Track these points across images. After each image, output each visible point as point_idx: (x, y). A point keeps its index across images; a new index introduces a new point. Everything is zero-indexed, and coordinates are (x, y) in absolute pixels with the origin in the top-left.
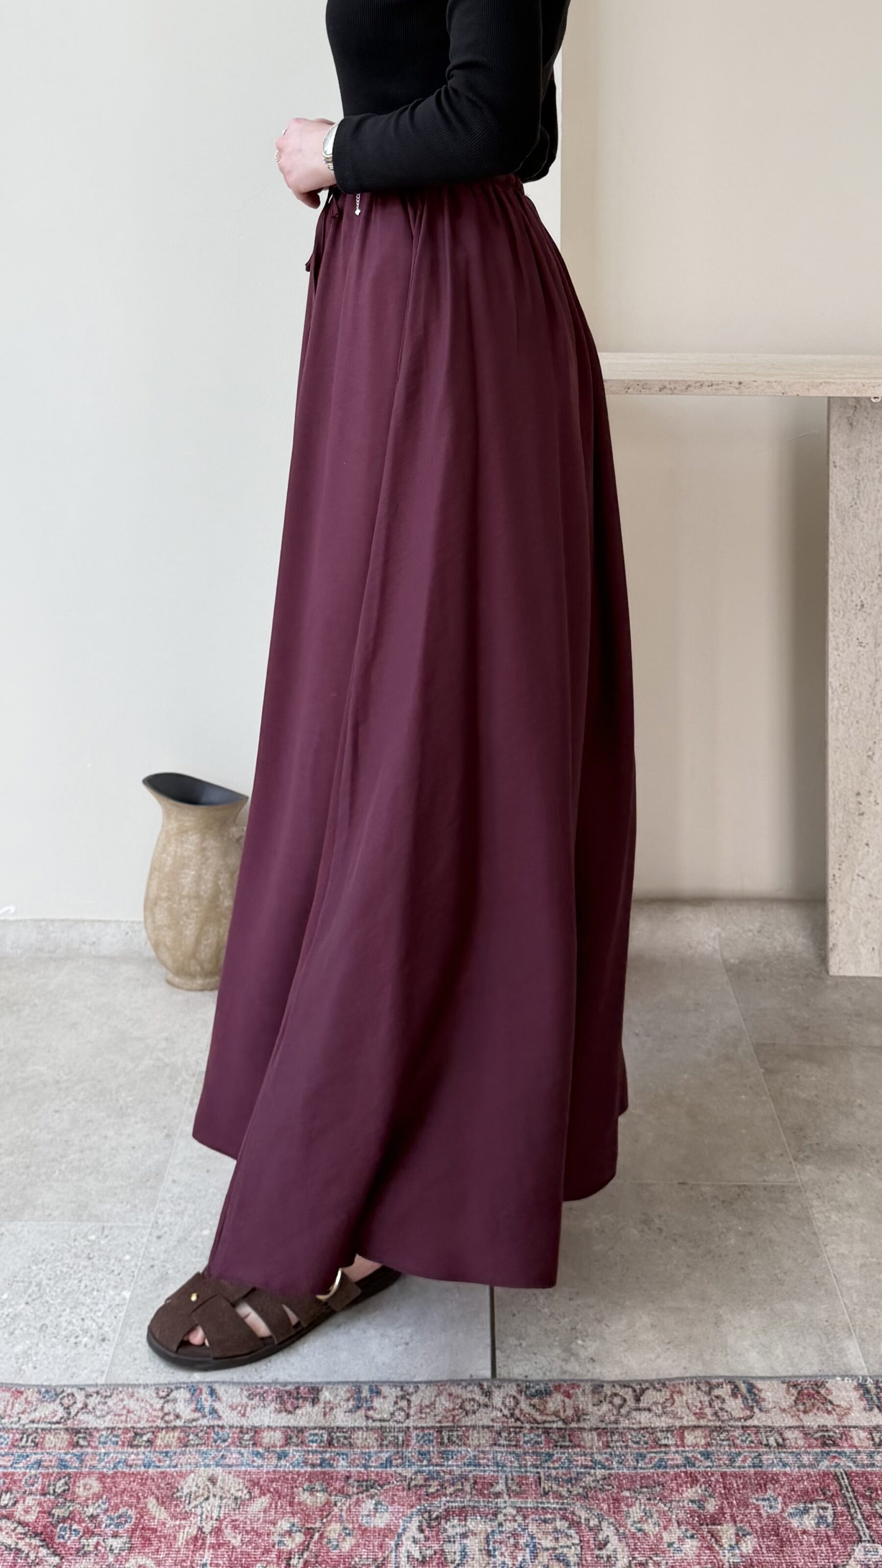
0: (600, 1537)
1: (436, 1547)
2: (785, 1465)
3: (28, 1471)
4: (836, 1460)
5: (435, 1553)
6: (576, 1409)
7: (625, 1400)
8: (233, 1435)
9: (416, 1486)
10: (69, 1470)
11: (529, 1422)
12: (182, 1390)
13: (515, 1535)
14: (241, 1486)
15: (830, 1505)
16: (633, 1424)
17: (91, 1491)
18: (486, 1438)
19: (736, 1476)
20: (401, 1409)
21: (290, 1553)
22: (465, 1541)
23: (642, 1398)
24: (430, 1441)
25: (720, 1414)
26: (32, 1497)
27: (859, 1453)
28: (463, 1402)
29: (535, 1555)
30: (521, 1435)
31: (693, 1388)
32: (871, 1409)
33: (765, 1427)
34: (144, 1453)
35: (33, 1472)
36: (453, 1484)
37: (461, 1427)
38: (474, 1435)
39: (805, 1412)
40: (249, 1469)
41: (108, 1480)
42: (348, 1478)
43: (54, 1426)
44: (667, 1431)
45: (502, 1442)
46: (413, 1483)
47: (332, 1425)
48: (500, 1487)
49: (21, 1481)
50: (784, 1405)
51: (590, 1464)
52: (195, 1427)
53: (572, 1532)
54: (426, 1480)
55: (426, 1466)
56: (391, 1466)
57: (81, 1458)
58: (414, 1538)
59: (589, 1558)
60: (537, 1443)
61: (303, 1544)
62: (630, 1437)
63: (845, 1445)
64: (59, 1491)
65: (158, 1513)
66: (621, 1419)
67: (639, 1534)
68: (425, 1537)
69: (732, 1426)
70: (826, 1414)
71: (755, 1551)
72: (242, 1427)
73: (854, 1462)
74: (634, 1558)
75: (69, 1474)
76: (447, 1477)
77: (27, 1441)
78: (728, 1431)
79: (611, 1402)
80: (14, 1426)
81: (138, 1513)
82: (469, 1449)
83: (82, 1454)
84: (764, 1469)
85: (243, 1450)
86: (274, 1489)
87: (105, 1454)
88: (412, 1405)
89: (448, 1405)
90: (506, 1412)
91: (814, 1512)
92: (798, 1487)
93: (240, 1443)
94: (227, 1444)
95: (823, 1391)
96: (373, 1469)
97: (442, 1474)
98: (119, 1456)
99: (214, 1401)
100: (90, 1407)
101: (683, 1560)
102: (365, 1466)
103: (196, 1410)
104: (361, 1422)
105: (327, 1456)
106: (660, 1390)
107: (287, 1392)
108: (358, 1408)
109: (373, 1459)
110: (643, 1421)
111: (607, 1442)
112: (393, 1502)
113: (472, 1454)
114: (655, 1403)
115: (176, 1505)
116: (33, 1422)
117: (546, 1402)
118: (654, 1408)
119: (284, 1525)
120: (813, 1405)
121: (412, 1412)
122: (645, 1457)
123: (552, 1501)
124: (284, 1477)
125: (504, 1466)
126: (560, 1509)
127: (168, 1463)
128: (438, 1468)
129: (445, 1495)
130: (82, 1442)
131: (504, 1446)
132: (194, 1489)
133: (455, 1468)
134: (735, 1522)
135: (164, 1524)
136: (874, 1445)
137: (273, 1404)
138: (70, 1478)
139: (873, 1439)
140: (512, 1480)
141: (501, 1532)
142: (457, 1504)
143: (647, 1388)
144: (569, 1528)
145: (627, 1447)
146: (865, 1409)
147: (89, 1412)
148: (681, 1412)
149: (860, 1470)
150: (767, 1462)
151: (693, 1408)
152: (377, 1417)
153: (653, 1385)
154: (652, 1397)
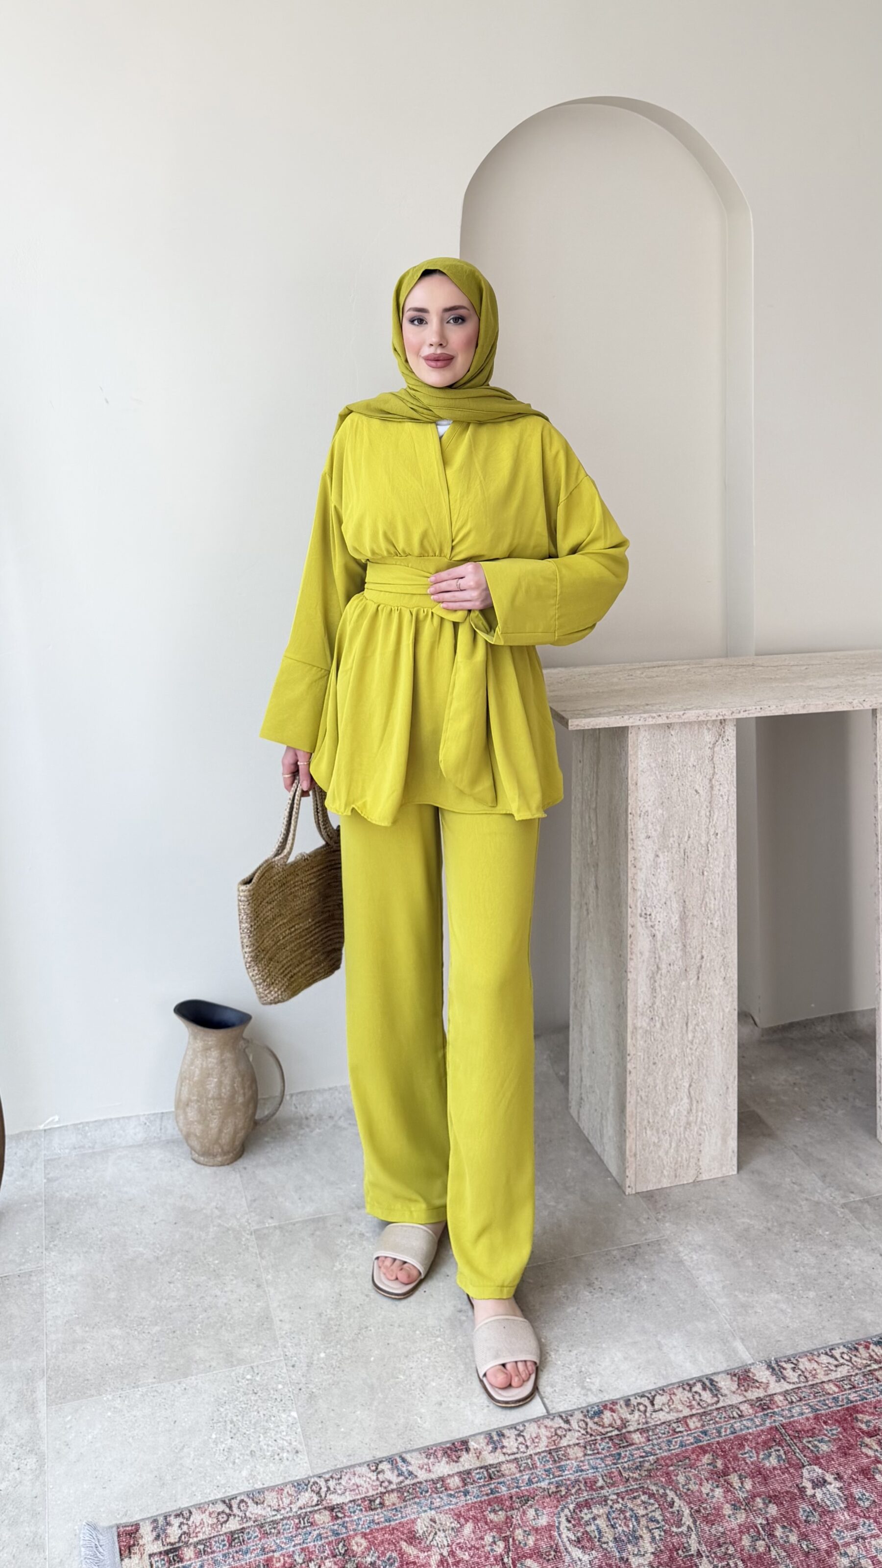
0: (669, 1499)
1: (582, 1530)
2: (748, 1428)
3: (316, 1543)
4: (773, 1418)
5: (583, 1534)
6: (621, 1419)
7: (646, 1407)
8: (429, 1485)
9: (553, 1493)
10: (341, 1536)
11: (598, 1435)
12: (385, 1463)
13: (622, 1511)
14: (452, 1520)
15: (780, 1448)
16: (657, 1421)
17: (363, 1547)
18: (578, 1452)
19: (724, 1442)
20: (521, 1443)
21: (501, 1555)
22: (596, 1522)
23: (655, 1403)
24: (548, 1461)
25: (701, 1403)
26: (328, 1560)
27: (783, 1410)
28: (556, 1430)
29: (639, 1523)
30: (598, 1445)
31: (681, 1389)
32: (780, 1381)
33: (730, 1405)
34: (382, 1513)
35: (320, 1543)
36: (574, 1487)
37: (561, 1448)
38: (569, 1450)
39: (746, 1391)
40: (451, 1507)
41: (369, 1536)
42: (511, 1497)
43: (316, 1508)
44: (677, 1422)
45: (589, 1452)
46: (550, 1491)
47: (486, 1464)
48: (600, 1483)
49: (315, 1551)
50: (734, 1389)
51: (644, 1454)
52: (405, 1486)
53: (652, 1501)
54: (557, 1487)
55: (553, 1478)
56: (533, 1483)
57: (343, 1525)
58: (567, 1527)
59: (668, 1515)
60: (609, 1447)
61: (505, 1547)
62: (658, 1431)
63: (774, 1406)
64: (343, 1552)
65: (411, 1551)
66: (649, 1420)
67: (689, 1493)
68: (573, 1525)
69: (710, 1410)
70: (757, 1389)
71: (753, 1487)
72: (433, 1480)
73: (783, 1417)
74: (692, 1508)
75: (343, 1538)
76: (568, 1482)
77: (304, 1523)
78: (709, 1414)
79: (639, 1410)
80: (291, 1514)
81: (399, 1554)
82: (573, 1462)
83: (344, 1523)
84: (737, 1434)
85: (441, 1495)
86: (472, 1516)
87: (358, 1519)
88: (527, 1438)
89: (549, 1434)
90: (583, 1432)
91: (774, 1453)
92: (760, 1440)
93: (436, 1491)
94: (429, 1493)
95: (751, 1375)
96: (523, 1488)
97: (564, 1481)
98: (367, 1518)
99: (407, 1466)
100: (332, 1489)
101: (718, 1502)
102: (517, 1487)
103: (399, 1475)
104: (502, 1458)
105: (493, 1486)
106: (663, 1395)
107: (448, 1448)
108: (496, 1448)
109: (520, 1481)
110: (661, 1417)
111: (647, 1437)
112: (544, 1508)
113: (575, 1464)
114: (663, 1404)
115: (420, 1543)
116: (301, 1508)
117: (603, 1419)
118: (664, 1408)
119: (488, 1539)
120: (748, 1385)
121: (528, 1443)
122: (670, 1441)
123: (633, 1484)
124: (473, 1506)
125: (597, 1468)
126: (640, 1488)
127: (400, 1515)
128: (561, 1478)
129: (572, 1495)
130: (340, 1515)
131: (591, 1455)
132: (425, 1529)
133: (570, 1476)
134: (736, 1472)
135: (418, 1557)
136: (789, 1403)
137: (444, 1458)
138: (345, 1541)
139: (787, 1400)
140: (606, 1476)
141: (614, 1512)
142: (581, 1499)
143: (655, 1395)
144: (649, 1498)
145: (659, 1438)
146: (776, 1381)
147: (333, 1493)
148: (680, 1407)
149: (787, 1421)
150: (738, 1429)
151: (685, 1403)
152: (509, 1452)
153: (657, 1392)
154: (659, 1400)
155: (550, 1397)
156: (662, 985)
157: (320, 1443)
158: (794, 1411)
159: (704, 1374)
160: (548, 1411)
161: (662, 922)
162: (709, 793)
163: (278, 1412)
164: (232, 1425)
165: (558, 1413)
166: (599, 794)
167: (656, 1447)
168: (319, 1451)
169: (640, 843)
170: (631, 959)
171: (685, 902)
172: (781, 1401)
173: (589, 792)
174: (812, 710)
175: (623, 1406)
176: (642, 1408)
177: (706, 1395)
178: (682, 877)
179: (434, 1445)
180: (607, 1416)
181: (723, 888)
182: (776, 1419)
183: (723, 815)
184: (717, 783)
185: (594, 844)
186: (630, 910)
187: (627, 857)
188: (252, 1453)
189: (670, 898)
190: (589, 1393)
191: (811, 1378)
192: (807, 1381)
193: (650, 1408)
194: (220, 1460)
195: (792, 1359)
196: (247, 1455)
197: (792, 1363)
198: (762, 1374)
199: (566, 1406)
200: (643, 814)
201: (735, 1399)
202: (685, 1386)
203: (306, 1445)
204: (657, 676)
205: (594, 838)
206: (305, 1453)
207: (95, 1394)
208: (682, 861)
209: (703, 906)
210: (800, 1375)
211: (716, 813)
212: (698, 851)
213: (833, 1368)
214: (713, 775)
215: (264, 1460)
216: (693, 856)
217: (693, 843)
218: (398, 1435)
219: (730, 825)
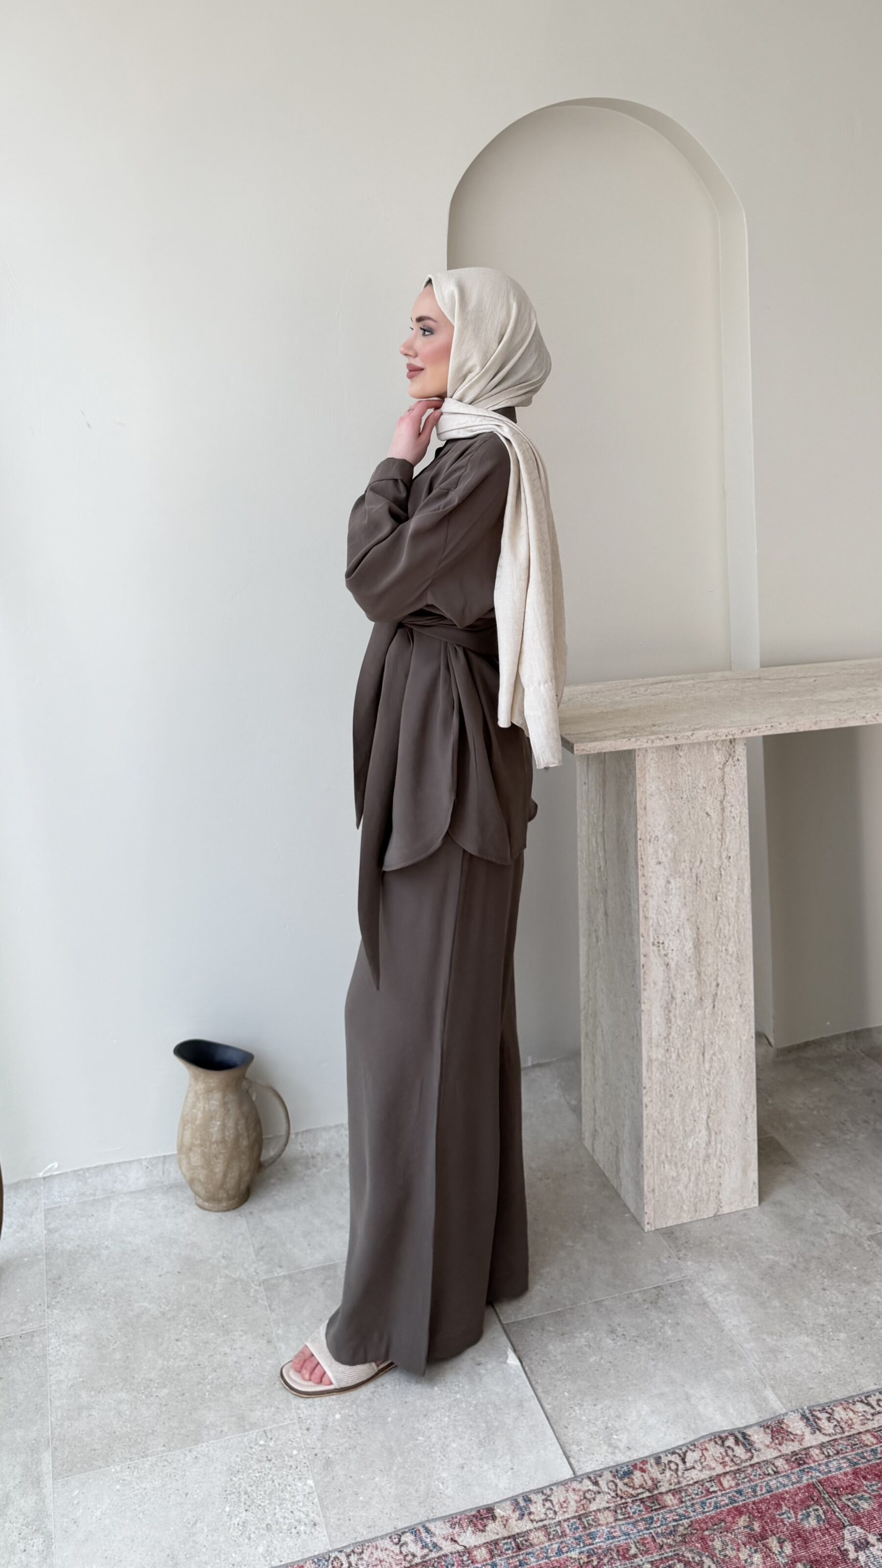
2: (784, 1486)
4: (810, 1474)
6: (652, 1479)
7: (677, 1465)
8: (455, 1558)
9: (584, 1563)
11: (629, 1497)
12: (408, 1534)
15: (819, 1507)
16: (689, 1481)
19: (760, 1502)
20: (549, 1509)
23: (686, 1460)
24: (578, 1528)
25: (734, 1460)
27: (819, 1465)
28: (584, 1493)
30: (629, 1508)
31: (712, 1444)
32: (815, 1432)
33: (764, 1461)
36: (606, 1556)
37: (590, 1512)
38: (599, 1515)
39: (780, 1444)
44: (711, 1481)
45: (620, 1516)
46: (581, 1561)
47: (514, 1533)
50: (767, 1443)
51: (677, 1517)
52: (430, 1559)
54: (588, 1557)
55: (584, 1546)
56: (563, 1553)
60: (641, 1510)
62: (691, 1491)
63: (810, 1461)
66: (681, 1479)
67: (726, 1559)
69: (744, 1467)
70: (792, 1443)
71: (793, 1551)
72: (458, 1552)
73: (820, 1472)
78: (743, 1471)
79: (670, 1469)
82: (604, 1528)
84: (774, 1492)
88: (554, 1503)
89: (577, 1498)
90: (613, 1494)
91: (813, 1513)
92: (797, 1499)
93: (463, 1564)
94: (455, 1567)
95: (784, 1426)
96: (553, 1558)
99: (431, 1537)
100: (353, 1565)
102: (547, 1557)
103: (424, 1547)
104: (530, 1526)
105: (521, 1557)
106: (694, 1451)
107: (474, 1516)
108: (523, 1515)
109: (550, 1551)
110: (694, 1477)
111: (680, 1498)
113: (606, 1531)
114: (696, 1462)
117: (633, 1479)
118: (696, 1466)
120: (783, 1438)
121: (557, 1509)
122: (704, 1503)
123: (667, 1550)
125: (629, 1534)
126: (675, 1555)
128: (592, 1546)
131: (622, 1519)
133: (601, 1544)
134: (774, 1534)
136: (826, 1456)
137: (470, 1528)
139: (824, 1453)
140: (638, 1542)
143: (687, 1451)
145: (692, 1499)
146: (812, 1433)
148: (713, 1464)
149: (825, 1477)
150: (774, 1487)
151: (718, 1459)
152: (537, 1518)
153: (688, 1448)
154: (691, 1457)
155: (576, 1457)
156: (677, 1015)
157: (338, 1513)
158: (831, 1465)
159: (735, 1427)
160: (574, 1473)
161: (675, 950)
162: (720, 815)
163: (294, 1480)
164: (246, 1496)
165: (587, 1473)
166: (606, 817)
167: (690, 1510)
168: (338, 1523)
169: (650, 869)
170: (645, 990)
171: (698, 928)
172: (817, 1455)
173: (595, 815)
174: (825, 726)
175: (654, 1464)
176: (673, 1466)
177: (739, 1451)
178: (695, 903)
179: (457, 1513)
180: (637, 1476)
181: (737, 913)
182: (814, 1475)
183: (736, 837)
184: (728, 805)
185: (602, 869)
186: (642, 939)
187: (637, 884)
188: (268, 1527)
189: (683, 925)
190: (617, 1451)
191: (847, 1429)
192: (843, 1432)
193: (681, 1466)
194: (234, 1534)
195: (827, 1408)
196: (263, 1528)
197: (827, 1412)
198: (796, 1425)
199: (593, 1466)
200: (653, 839)
201: (770, 1454)
202: (717, 1440)
203: (324, 1517)
204: (662, 693)
205: (602, 864)
206: (324, 1525)
207: (103, 1466)
208: (695, 886)
209: (717, 931)
210: (836, 1426)
211: (728, 835)
212: (711, 875)
213: (871, 1417)
214: (724, 796)
215: (281, 1535)
216: (705, 881)
217: (705, 867)
218: (420, 1503)
219: (742, 847)
